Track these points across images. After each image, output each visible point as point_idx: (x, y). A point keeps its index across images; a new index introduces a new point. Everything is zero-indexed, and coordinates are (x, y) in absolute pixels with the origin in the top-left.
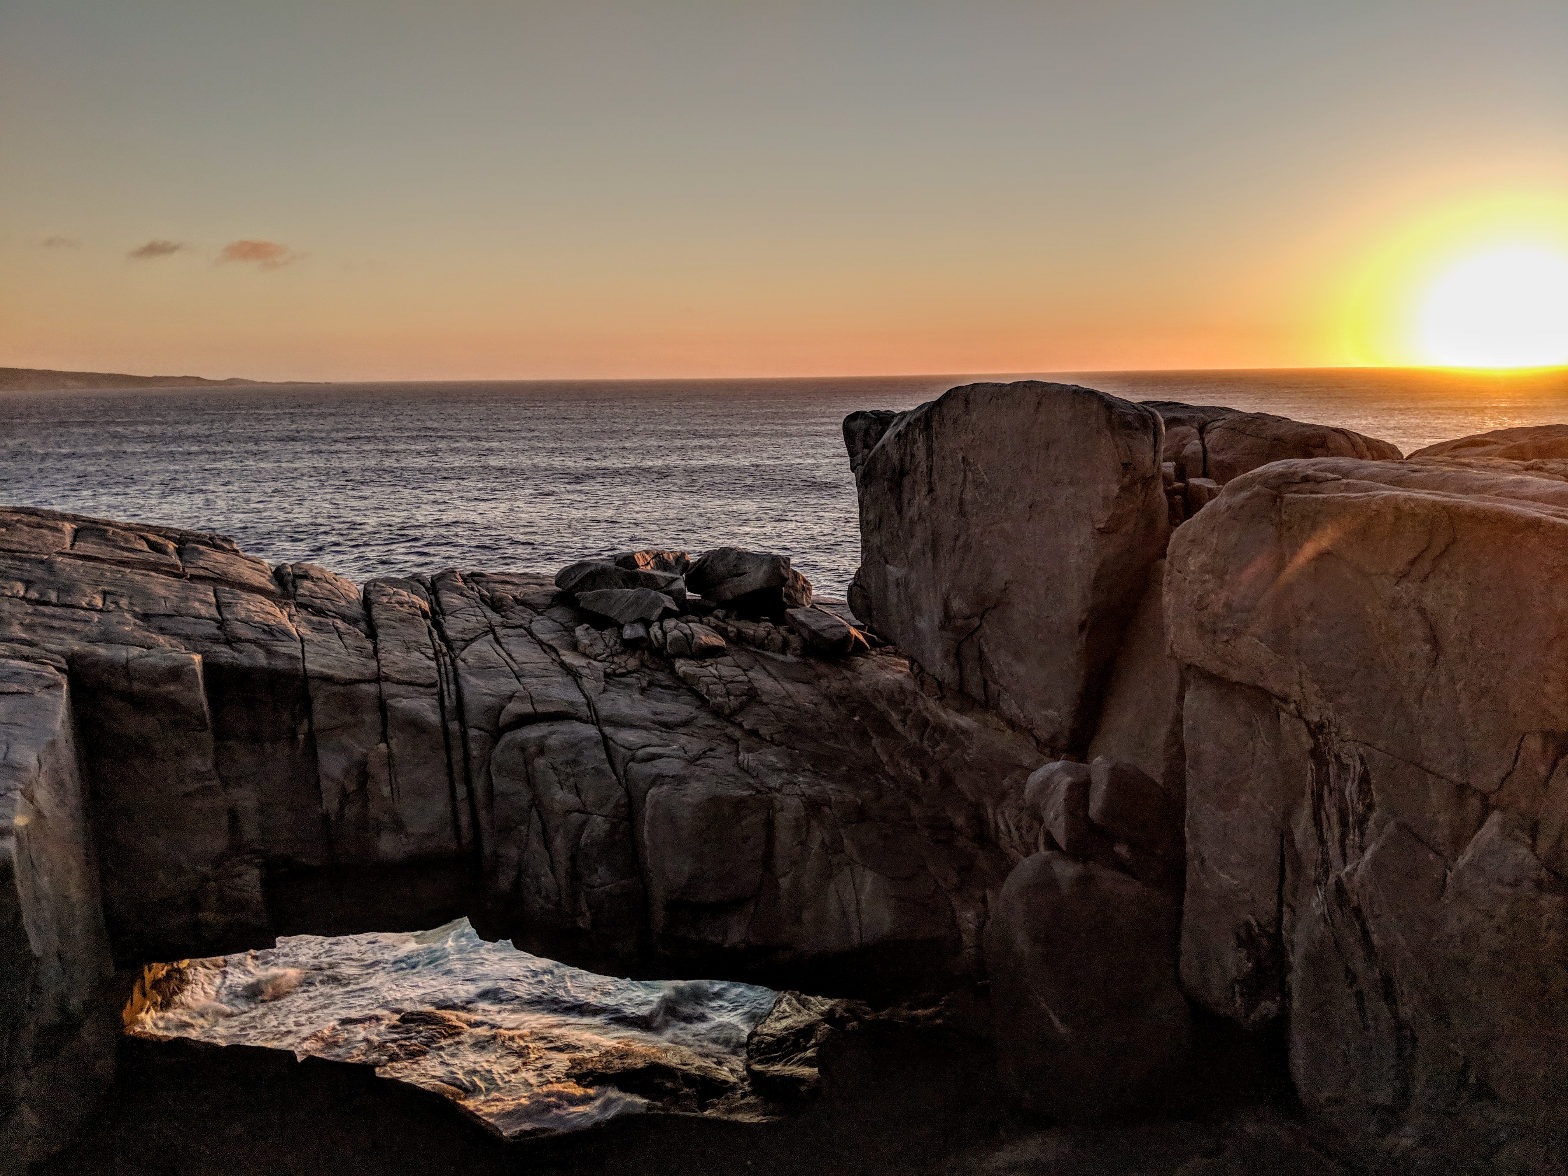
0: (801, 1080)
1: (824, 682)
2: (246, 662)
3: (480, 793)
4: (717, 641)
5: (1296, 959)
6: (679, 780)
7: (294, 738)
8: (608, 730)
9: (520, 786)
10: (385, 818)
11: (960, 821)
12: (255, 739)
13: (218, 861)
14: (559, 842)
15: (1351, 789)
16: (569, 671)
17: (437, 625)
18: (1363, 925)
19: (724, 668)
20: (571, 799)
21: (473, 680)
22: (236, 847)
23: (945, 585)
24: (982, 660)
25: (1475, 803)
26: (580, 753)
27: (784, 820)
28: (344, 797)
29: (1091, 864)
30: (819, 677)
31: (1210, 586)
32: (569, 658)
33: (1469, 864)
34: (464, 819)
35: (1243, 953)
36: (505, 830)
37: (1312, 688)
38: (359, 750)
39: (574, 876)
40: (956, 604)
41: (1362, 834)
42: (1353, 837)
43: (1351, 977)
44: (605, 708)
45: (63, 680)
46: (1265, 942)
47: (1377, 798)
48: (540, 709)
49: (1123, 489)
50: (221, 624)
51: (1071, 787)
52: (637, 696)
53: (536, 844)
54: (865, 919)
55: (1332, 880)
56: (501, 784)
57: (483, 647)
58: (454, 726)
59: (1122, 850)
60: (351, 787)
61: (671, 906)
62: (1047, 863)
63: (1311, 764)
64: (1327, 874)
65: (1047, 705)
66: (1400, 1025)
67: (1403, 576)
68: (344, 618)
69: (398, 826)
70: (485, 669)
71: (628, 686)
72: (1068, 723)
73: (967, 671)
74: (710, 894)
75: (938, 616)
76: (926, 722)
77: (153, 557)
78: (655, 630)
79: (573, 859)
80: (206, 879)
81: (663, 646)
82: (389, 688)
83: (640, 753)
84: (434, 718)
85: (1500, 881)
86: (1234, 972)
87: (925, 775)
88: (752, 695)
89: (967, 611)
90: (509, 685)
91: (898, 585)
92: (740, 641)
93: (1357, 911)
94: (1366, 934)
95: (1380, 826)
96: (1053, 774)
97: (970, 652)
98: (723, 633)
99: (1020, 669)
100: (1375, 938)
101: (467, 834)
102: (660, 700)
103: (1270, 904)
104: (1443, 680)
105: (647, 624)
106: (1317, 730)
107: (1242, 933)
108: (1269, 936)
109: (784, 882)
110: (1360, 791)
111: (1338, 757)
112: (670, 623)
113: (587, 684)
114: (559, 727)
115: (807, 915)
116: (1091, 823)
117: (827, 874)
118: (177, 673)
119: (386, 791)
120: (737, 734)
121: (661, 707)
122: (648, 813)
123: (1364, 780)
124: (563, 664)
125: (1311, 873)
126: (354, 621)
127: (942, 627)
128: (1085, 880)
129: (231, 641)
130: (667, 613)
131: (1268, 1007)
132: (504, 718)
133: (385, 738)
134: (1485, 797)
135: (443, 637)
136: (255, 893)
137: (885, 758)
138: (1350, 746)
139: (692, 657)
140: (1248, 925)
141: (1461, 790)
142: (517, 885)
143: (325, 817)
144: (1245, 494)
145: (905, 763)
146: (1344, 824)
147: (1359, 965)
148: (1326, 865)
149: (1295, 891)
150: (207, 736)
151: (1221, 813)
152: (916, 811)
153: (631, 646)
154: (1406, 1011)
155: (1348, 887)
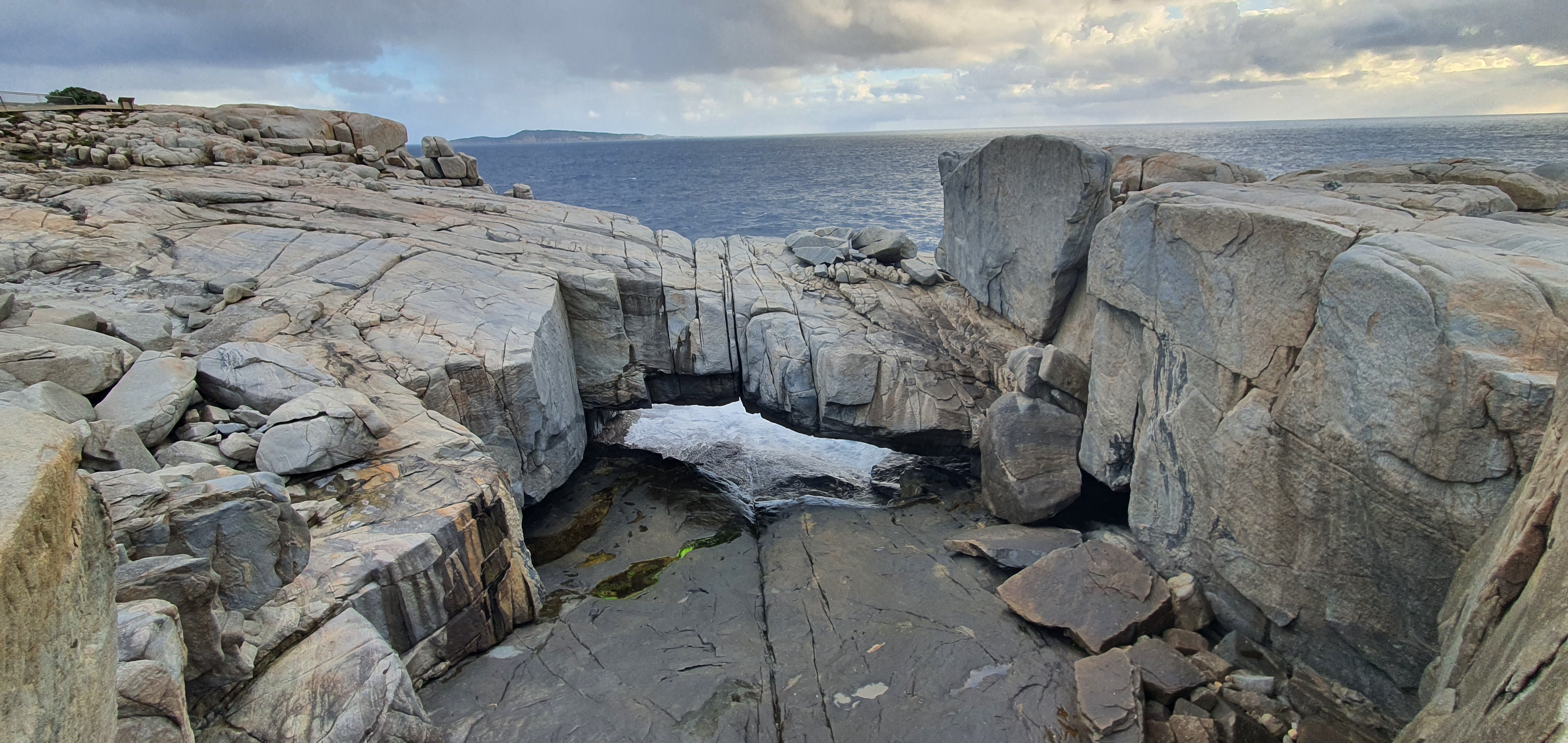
0: (894, 490)
1: (917, 300)
2: (636, 278)
3: (741, 345)
4: (864, 276)
5: (1137, 455)
6: (834, 345)
7: (657, 314)
8: (802, 318)
9: (760, 343)
10: (697, 354)
11: (978, 374)
12: (640, 314)
13: (626, 369)
14: (777, 371)
15: (1176, 371)
16: (787, 287)
17: (726, 262)
18: (1172, 442)
19: (864, 289)
20: (783, 350)
21: (739, 291)
22: (633, 362)
23: (984, 250)
24: (1001, 291)
25: (1243, 384)
26: (788, 329)
27: (886, 367)
28: (680, 343)
29: (1038, 400)
30: (915, 296)
31: (1113, 255)
32: (787, 281)
33: (1233, 416)
34: (734, 357)
35: (1112, 451)
36: (753, 363)
37: (1161, 314)
38: (686, 322)
39: (783, 387)
40: (990, 260)
41: (1178, 395)
42: (1173, 396)
43: (1163, 467)
44: (801, 307)
45: (556, 282)
46: (1124, 446)
47: (1189, 376)
48: (771, 306)
49: (1083, 198)
50: (626, 260)
51: (1031, 360)
52: (818, 302)
53: (767, 371)
54: (923, 417)
55: (1159, 418)
56: (750, 342)
57: (746, 275)
58: (730, 312)
59: (1056, 394)
60: (683, 338)
61: (829, 404)
62: (1014, 397)
63: (1156, 355)
64: (1157, 414)
65: (1033, 316)
66: (1187, 495)
67: (1219, 254)
68: (682, 257)
69: (704, 357)
70: (745, 284)
71: (814, 296)
72: (1043, 325)
73: (992, 296)
74: (847, 400)
75: (979, 266)
76: (969, 323)
77: (599, 225)
78: (831, 268)
79: (783, 379)
80: (620, 376)
81: (835, 277)
82: (699, 292)
83: (817, 331)
84: (721, 308)
85: (1248, 427)
86: (1107, 459)
87: (963, 349)
88: (878, 305)
89: (994, 264)
90: (756, 293)
91: (960, 248)
92: (875, 275)
93: (1170, 435)
94: (1173, 447)
95: (1189, 391)
96: (1023, 352)
97: (995, 286)
98: (867, 271)
99: (1019, 296)
100: (1178, 450)
101: (735, 365)
102: (829, 304)
103: (1130, 428)
104: (1235, 314)
105: (828, 265)
106: (1162, 337)
107: (1113, 441)
108: (1127, 444)
109: (885, 398)
110: (1181, 372)
111: (1171, 352)
112: (838, 265)
113: (794, 294)
114: (778, 314)
115: (895, 414)
116: (1039, 378)
117: (906, 395)
118: (604, 282)
119: (698, 341)
120: (867, 323)
121: (829, 308)
122: (819, 359)
123: (1184, 365)
124: (783, 284)
125: (1149, 413)
126: (686, 259)
127: (980, 273)
128: (1033, 408)
129: (630, 267)
130: (838, 260)
131: (1123, 479)
132: (753, 310)
133: (697, 317)
134: (1249, 381)
135: (727, 269)
136: (642, 384)
137: (943, 340)
138: (1178, 348)
139: (849, 283)
140: (1116, 436)
141: (1236, 377)
142: (758, 389)
143: (671, 352)
144: (1139, 203)
145: (953, 342)
146: (1169, 389)
147: (1168, 463)
148: (1157, 410)
149: (1142, 421)
150: (620, 311)
151: (1109, 378)
152: (956, 367)
153: (820, 276)
154: (1190, 489)
155: (1166, 422)
